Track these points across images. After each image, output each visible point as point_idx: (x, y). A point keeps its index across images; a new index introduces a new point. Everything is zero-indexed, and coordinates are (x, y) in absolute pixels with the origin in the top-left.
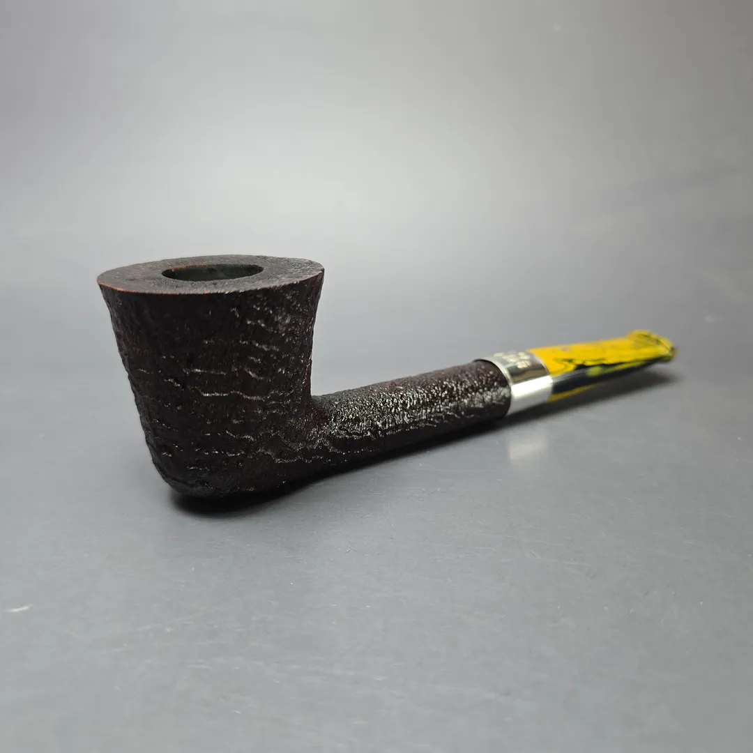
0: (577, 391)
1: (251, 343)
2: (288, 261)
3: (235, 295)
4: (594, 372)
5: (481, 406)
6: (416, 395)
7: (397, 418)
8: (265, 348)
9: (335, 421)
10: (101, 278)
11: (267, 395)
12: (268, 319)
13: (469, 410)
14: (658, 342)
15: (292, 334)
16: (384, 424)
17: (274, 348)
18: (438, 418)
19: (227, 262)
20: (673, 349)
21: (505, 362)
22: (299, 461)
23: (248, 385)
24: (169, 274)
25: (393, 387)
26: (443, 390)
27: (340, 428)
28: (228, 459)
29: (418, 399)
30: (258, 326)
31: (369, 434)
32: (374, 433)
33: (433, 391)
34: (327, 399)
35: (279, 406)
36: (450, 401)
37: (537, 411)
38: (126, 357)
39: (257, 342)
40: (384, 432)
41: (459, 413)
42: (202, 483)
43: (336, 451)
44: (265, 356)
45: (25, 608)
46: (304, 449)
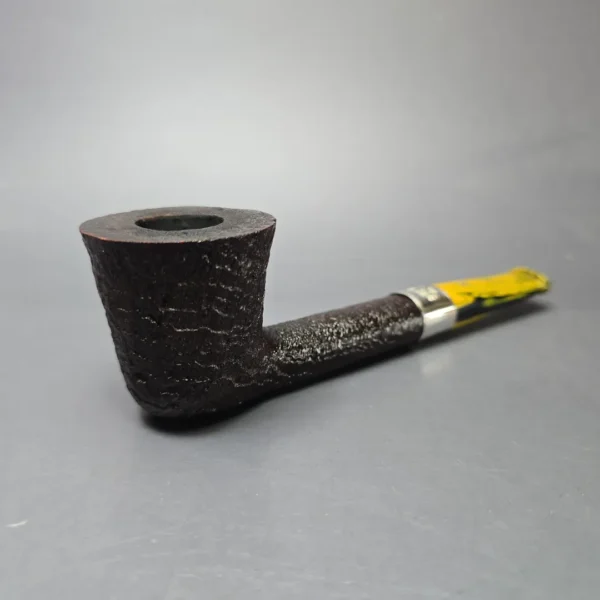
0: (475, 319)
1: (218, 285)
2: (242, 212)
3: (206, 243)
4: (488, 303)
5: (400, 333)
6: (347, 325)
7: (333, 345)
8: (230, 289)
9: (282, 349)
10: (82, 227)
11: (231, 329)
12: (233, 264)
13: (391, 337)
14: (536, 277)
15: (253, 276)
16: (322, 351)
17: (238, 288)
18: (366, 344)
19: (189, 213)
20: (548, 283)
21: (417, 295)
22: (254, 385)
23: (215, 322)
24: (140, 223)
25: (328, 318)
26: (370, 320)
27: (286, 355)
28: (195, 386)
29: (350, 329)
30: (224, 271)
31: (310, 359)
32: (314, 358)
33: (361, 322)
34: (275, 329)
35: (239, 338)
36: (376, 330)
37: (444, 337)
38: (106, 298)
39: (224, 283)
40: (322, 357)
41: (383, 340)
42: (173, 405)
43: (282, 374)
44: (230, 296)
45: (23, 523)
46: (258, 374)
